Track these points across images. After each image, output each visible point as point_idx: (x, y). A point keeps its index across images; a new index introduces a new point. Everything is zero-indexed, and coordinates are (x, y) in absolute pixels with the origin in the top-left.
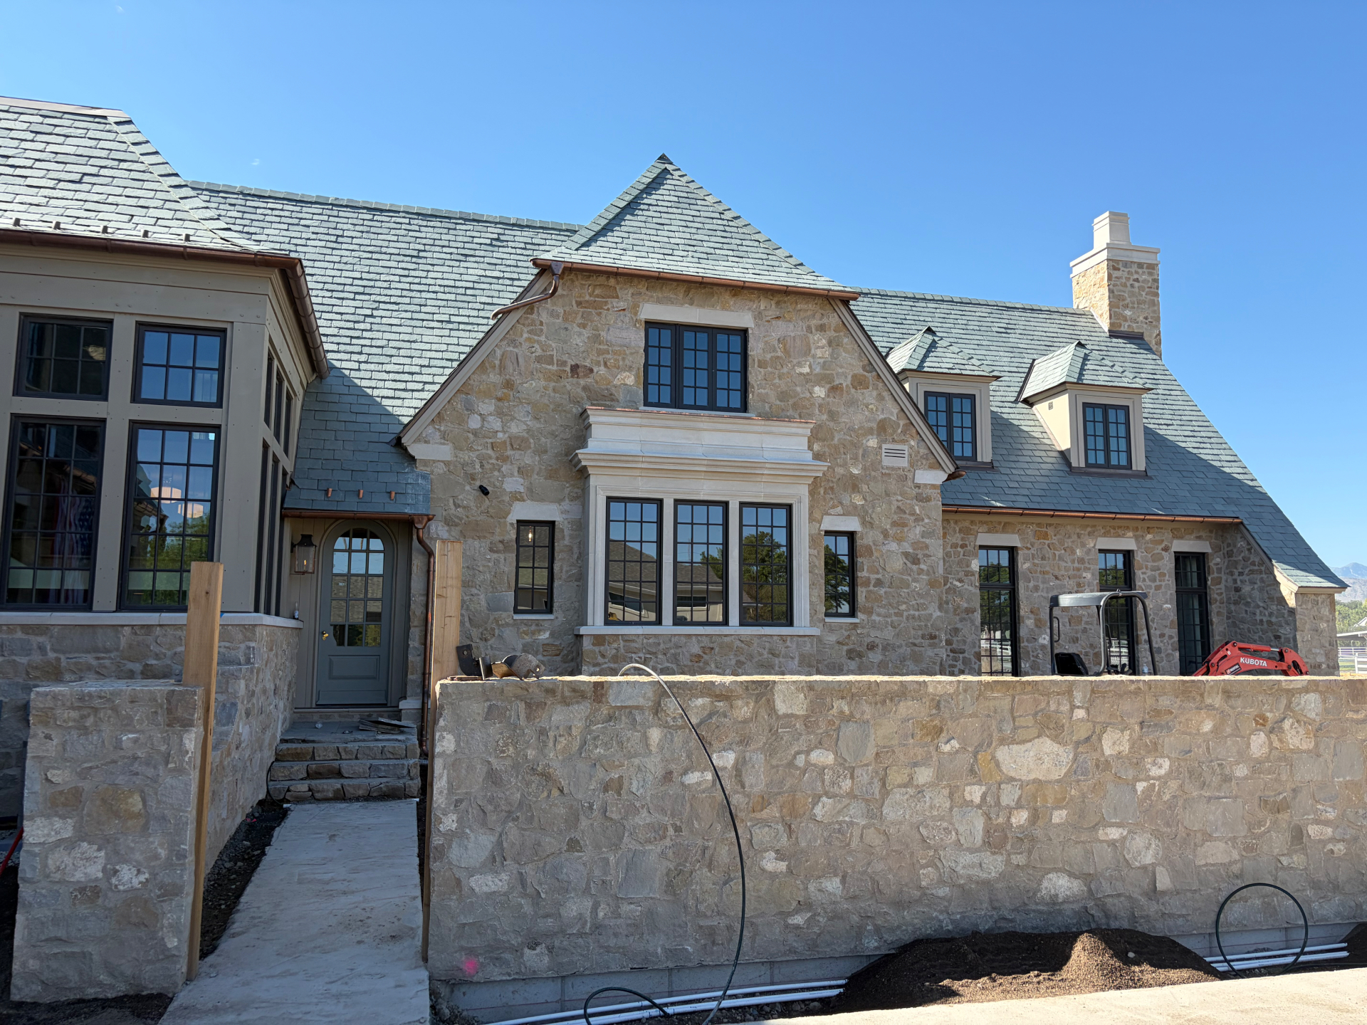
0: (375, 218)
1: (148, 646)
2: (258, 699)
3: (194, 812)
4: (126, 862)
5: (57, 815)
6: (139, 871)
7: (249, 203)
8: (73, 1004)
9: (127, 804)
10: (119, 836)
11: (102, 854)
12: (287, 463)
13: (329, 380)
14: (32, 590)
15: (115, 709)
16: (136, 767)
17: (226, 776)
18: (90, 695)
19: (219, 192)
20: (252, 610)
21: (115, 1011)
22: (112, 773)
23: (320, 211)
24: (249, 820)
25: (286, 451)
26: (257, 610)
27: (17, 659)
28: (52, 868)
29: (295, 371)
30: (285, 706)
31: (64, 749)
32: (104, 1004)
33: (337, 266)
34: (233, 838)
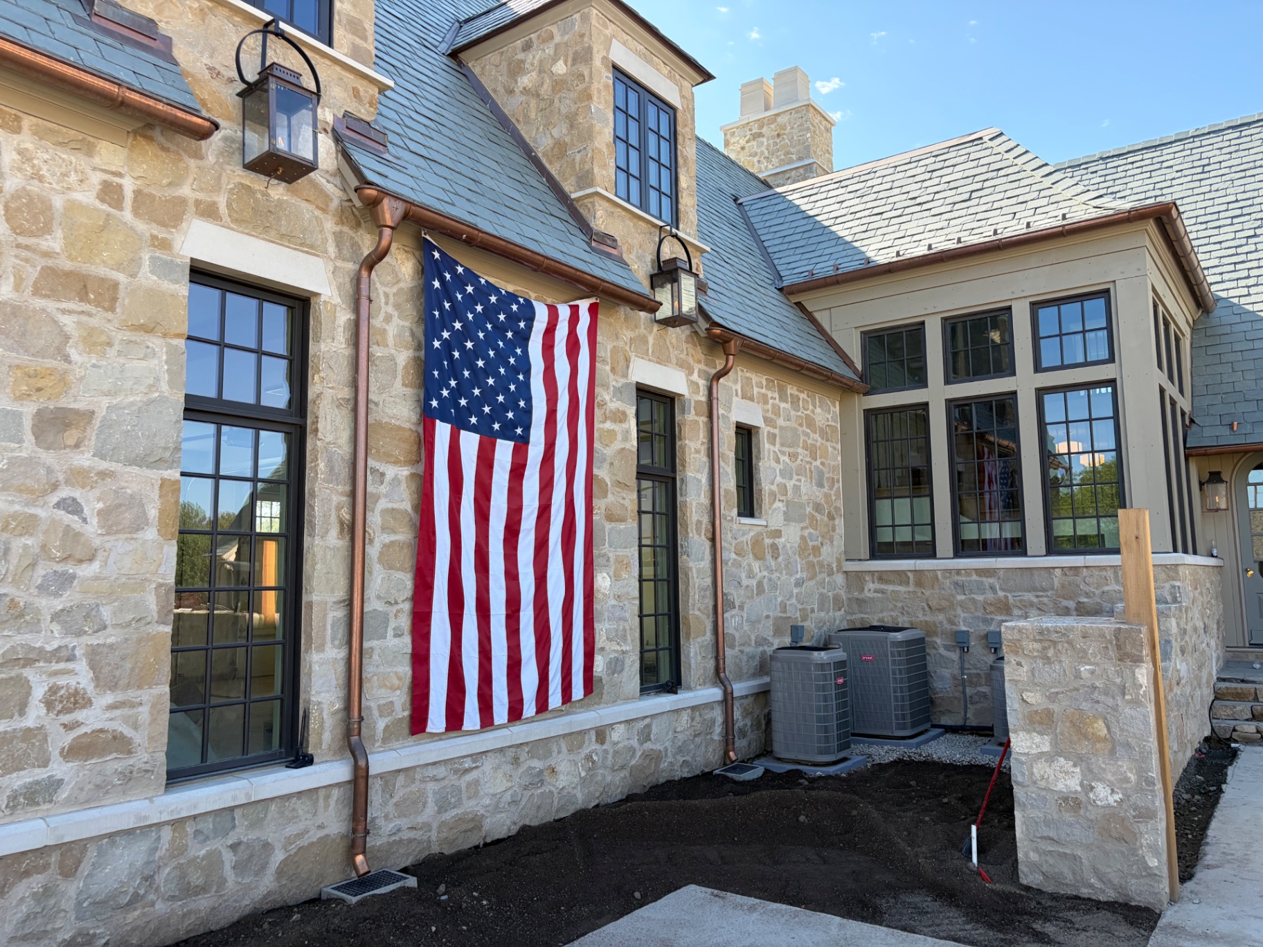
0: (1243, 134)
1: (1078, 586)
2: (1191, 637)
3: (1156, 743)
4: (1099, 780)
5: (1035, 730)
6: (1113, 791)
7: (1109, 165)
8: (1071, 898)
9: (1093, 728)
10: (1091, 756)
11: (1078, 770)
12: (1184, 404)
13: (1216, 313)
14: (978, 540)
15: (1070, 643)
16: (1096, 695)
17: (1172, 711)
18: (1047, 629)
19: (1080, 165)
20: (1171, 550)
21: (1109, 915)
22: (1076, 699)
23: (1182, 147)
24: (1197, 755)
25: (1181, 391)
26: (1175, 550)
27: (975, 596)
28: (1038, 776)
29: (1180, 311)
30: (1217, 645)
31: (1034, 676)
32: (1099, 905)
33: (1207, 196)
34: (1185, 770)
